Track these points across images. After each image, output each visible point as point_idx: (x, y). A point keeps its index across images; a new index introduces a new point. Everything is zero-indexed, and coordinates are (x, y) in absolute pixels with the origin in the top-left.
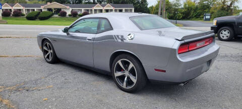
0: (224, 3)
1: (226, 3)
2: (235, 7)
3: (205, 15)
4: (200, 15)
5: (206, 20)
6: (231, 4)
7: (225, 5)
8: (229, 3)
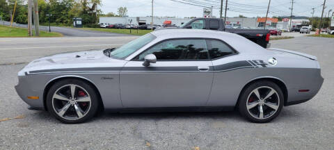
0: (85, 4)
1: (88, 5)
2: (98, 11)
3: (75, 20)
4: (55, 19)
5: (77, 26)
6: (93, 7)
7: (86, 8)
8: (91, 6)
